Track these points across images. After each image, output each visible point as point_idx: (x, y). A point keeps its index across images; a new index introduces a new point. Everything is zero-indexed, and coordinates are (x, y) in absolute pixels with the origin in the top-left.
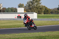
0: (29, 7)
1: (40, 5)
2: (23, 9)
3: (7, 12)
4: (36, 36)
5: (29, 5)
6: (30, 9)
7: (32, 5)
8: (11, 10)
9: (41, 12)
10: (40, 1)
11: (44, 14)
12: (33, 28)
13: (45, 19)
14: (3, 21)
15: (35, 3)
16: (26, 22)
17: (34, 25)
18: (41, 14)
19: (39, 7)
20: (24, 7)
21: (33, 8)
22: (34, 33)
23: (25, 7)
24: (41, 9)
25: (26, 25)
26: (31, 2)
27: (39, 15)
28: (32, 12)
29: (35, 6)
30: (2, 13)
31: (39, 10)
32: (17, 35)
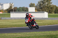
0: (40, 6)
1: (51, 5)
3: (19, 11)
4: (47, 35)
5: (40, 5)
6: (41, 8)
7: (43, 5)
8: (22, 9)
9: (52, 11)
10: (51, 1)
11: (55, 13)
12: (35, 27)
13: (56, 18)
14: (14, 20)
15: (46, 2)
18: (52, 13)
19: (50, 6)
20: (35, 7)
21: (44, 7)
22: (45, 32)
23: (36, 6)
24: (51, 8)
26: (42, 2)
27: (49, 14)
28: (43, 11)
29: (46, 5)
30: (13, 12)
31: (50, 9)
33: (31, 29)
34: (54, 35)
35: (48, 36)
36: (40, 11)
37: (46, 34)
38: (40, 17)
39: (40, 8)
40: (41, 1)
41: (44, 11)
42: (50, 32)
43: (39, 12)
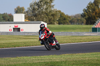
0: (33, 12)
1: (52, 9)
2: (23, 15)
5: (34, 9)
6: (35, 16)
7: (38, 9)
8: (3, 17)
9: (54, 21)
10: (52, 2)
11: (59, 24)
13: (60, 32)
15: (44, 5)
16: (43, 37)
17: (56, 42)
18: (54, 24)
19: (50, 12)
20: (25, 13)
21: (40, 14)
23: (27, 12)
24: (53, 15)
25: (43, 42)
26: (37, 4)
28: (38, 21)
29: (44, 10)
31: (50, 17)
32: (12, 60)
33: (48, 50)
34: (57, 62)
35: (47, 64)
36: (33, 20)
37: (43, 61)
38: (34, 31)
39: (33, 15)
40: (35, 3)
41: (40, 21)
42: (51, 56)
43: (32, 22)
